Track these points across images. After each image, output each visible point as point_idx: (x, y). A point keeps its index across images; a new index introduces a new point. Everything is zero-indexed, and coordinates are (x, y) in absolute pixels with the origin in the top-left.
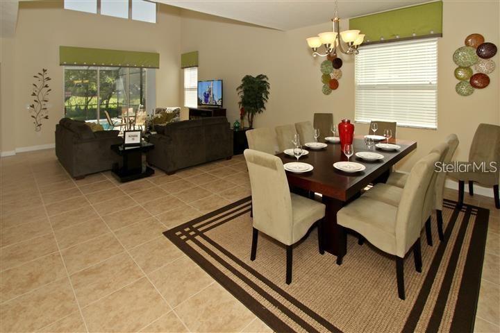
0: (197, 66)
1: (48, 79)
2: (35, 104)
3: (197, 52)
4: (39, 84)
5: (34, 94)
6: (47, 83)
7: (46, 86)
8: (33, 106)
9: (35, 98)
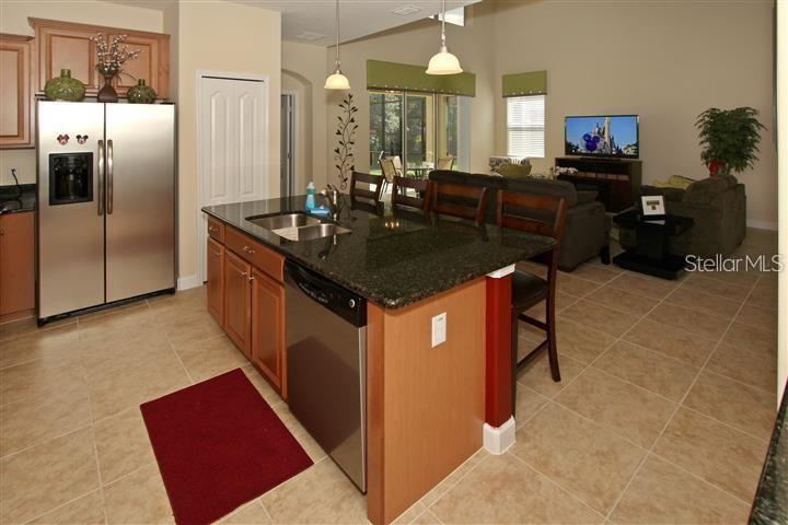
0: (545, 94)
1: (355, 109)
2: (341, 147)
3: (545, 72)
4: (345, 117)
5: (339, 133)
6: (353, 115)
7: (352, 121)
8: (337, 151)
9: (340, 138)
